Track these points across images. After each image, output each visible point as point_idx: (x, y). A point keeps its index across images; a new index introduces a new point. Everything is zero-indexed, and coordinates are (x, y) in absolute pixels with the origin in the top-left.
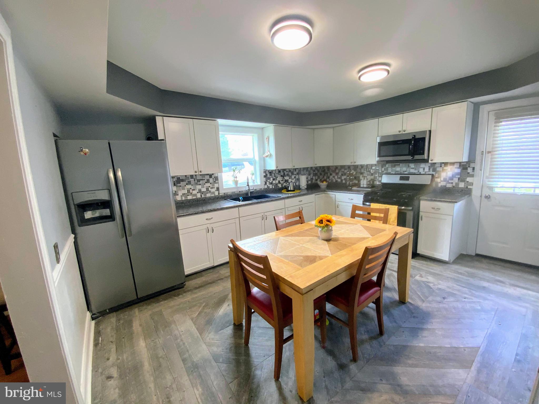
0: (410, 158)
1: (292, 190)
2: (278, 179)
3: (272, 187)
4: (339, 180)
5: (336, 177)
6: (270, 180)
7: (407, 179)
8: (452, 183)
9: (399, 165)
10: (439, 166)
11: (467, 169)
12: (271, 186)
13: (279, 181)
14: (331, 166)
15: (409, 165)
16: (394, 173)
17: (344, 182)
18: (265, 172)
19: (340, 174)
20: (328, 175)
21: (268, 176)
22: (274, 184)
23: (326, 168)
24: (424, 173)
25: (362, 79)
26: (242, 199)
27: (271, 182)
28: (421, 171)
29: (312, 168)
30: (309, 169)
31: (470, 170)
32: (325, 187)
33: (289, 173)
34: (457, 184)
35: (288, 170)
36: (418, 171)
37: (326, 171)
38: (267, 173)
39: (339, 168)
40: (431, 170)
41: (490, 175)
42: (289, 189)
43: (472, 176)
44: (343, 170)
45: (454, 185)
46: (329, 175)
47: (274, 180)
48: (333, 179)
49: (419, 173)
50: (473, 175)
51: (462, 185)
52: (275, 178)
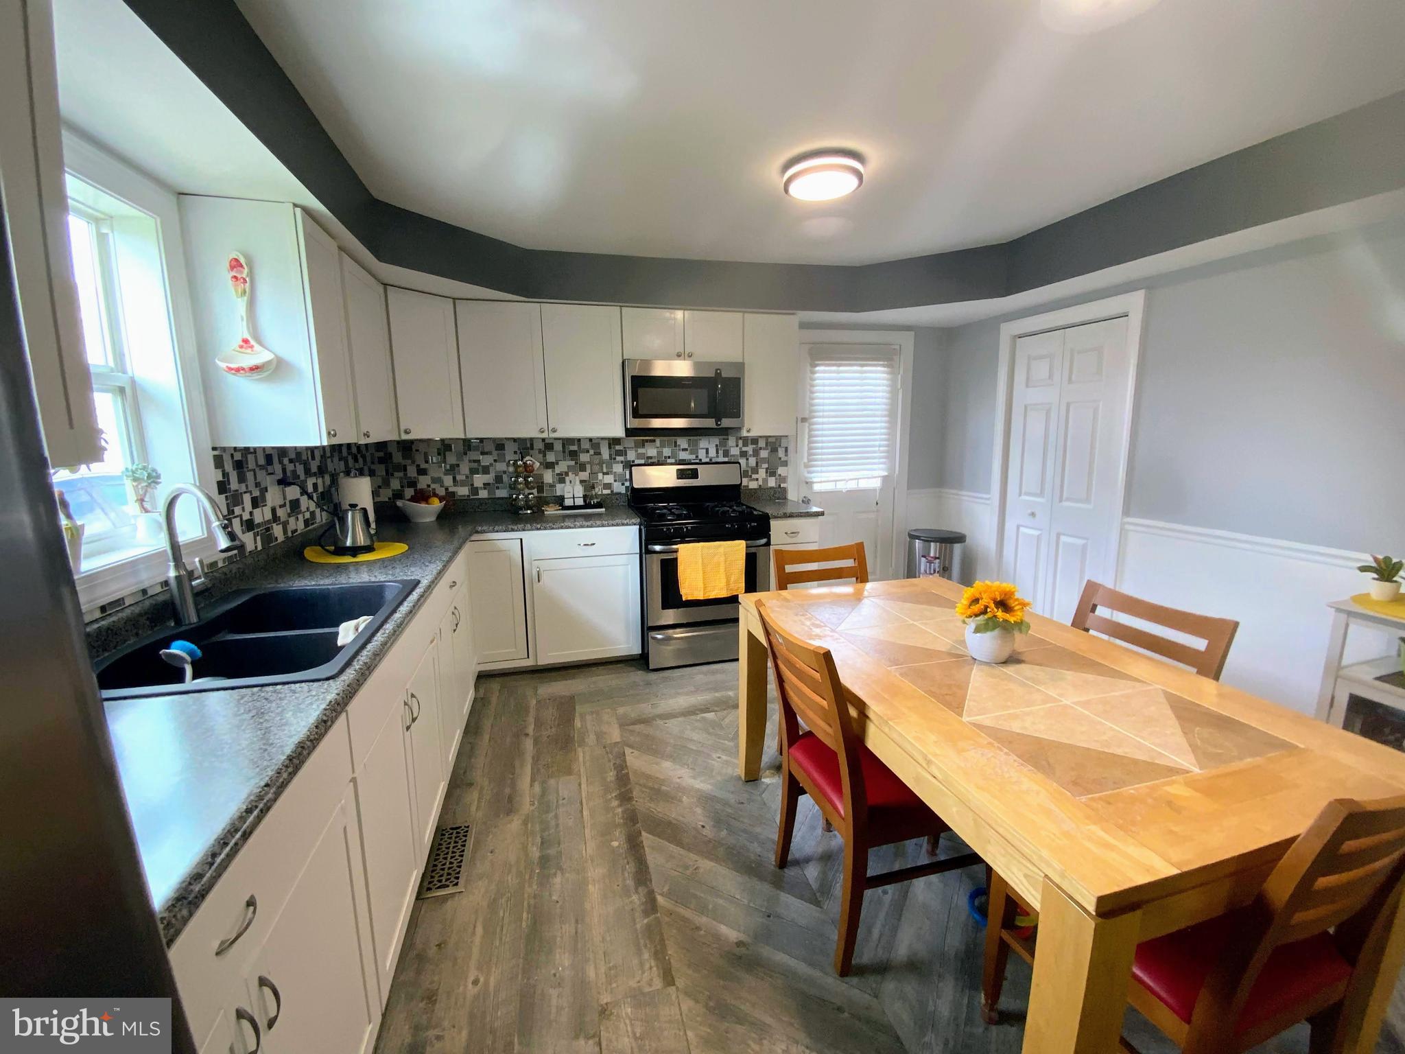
2: (269, 496)
3: (256, 547)
4: (463, 491)
5: (448, 481)
6: (243, 509)
7: (694, 474)
8: (757, 479)
9: (654, 441)
10: (735, 444)
11: (777, 451)
12: (249, 542)
13: (274, 510)
14: (421, 441)
15: (676, 442)
16: (642, 462)
17: (483, 494)
18: (219, 462)
19: (465, 468)
20: (406, 475)
21: (234, 485)
22: (259, 525)
23: (393, 449)
24: (708, 460)
27: (246, 517)
28: (702, 455)
29: (349, 445)
30: (344, 451)
31: (781, 453)
32: (433, 518)
33: (297, 464)
34: (765, 481)
35: (293, 456)
36: (697, 457)
37: (398, 458)
38: (229, 467)
39: (458, 447)
40: (721, 452)
41: (809, 460)
43: (785, 464)
44: (474, 455)
45: (761, 483)
46: (412, 472)
47: (256, 503)
48: (434, 489)
49: (698, 461)
50: (786, 461)
51: (772, 482)
52: (256, 493)
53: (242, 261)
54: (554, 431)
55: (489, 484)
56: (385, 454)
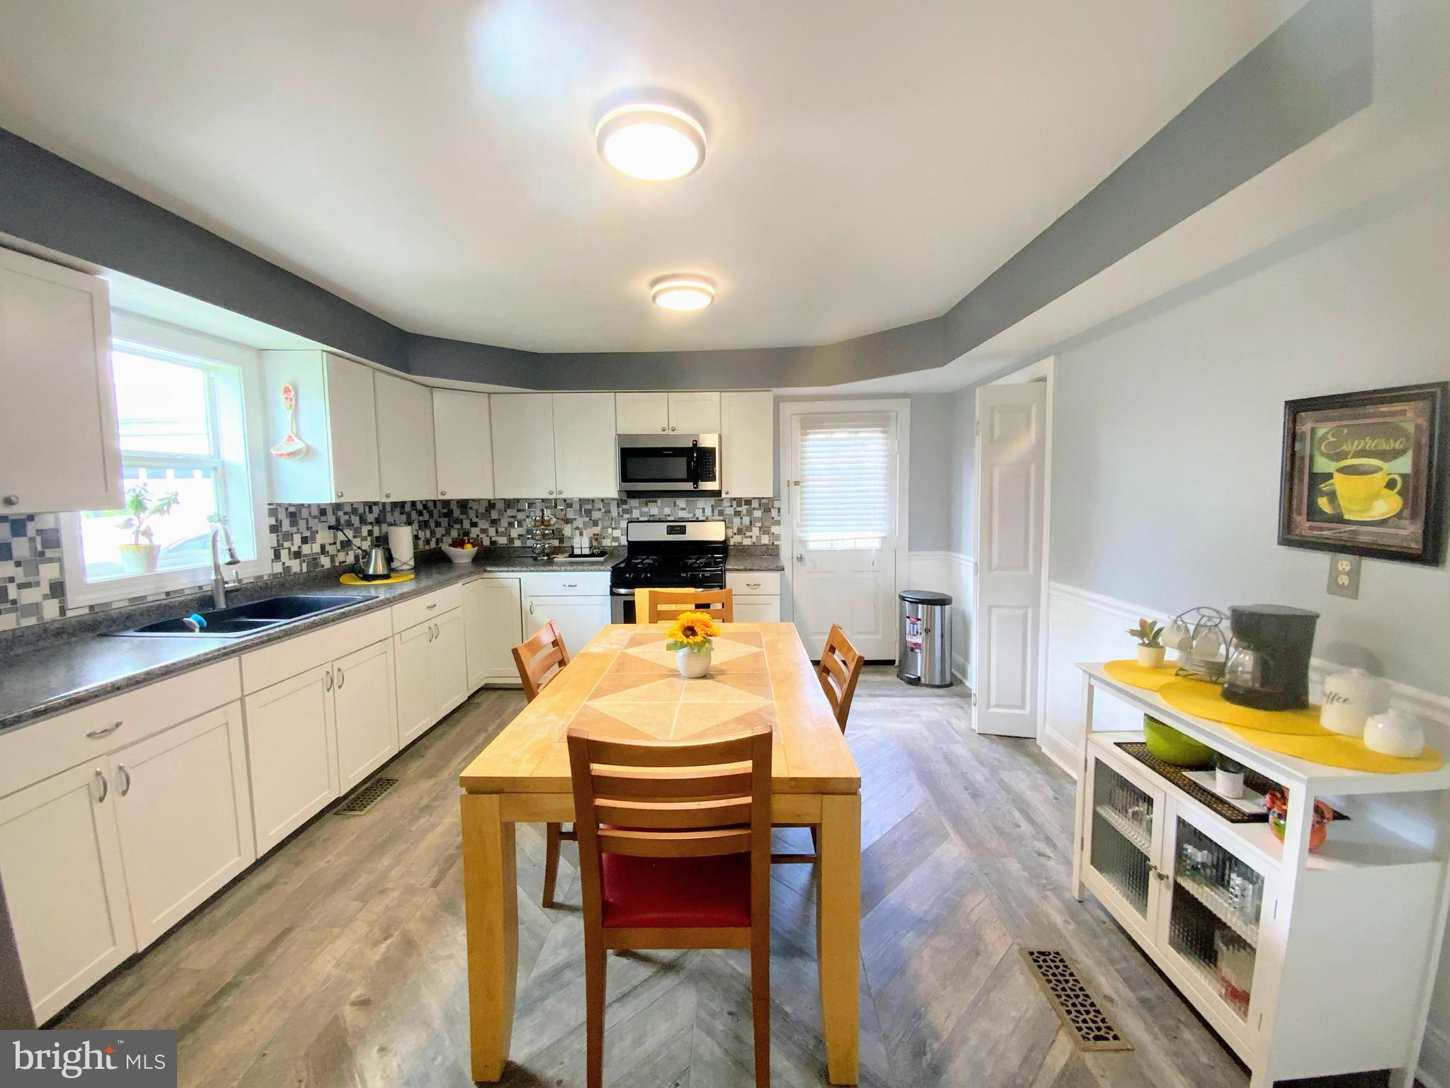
0: (689, 486)
1: (381, 573)
2: (318, 537)
3: (301, 570)
4: (502, 541)
5: (492, 531)
6: (293, 544)
7: (682, 530)
8: (751, 537)
9: (656, 502)
10: (729, 505)
11: (770, 511)
12: (295, 565)
13: (323, 547)
14: (474, 500)
15: (675, 503)
16: (646, 519)
17: (517, 543)
18: (273, 512)
19: (504, 523)
20: (462, 526)
21: (286, 526)
22: (306, 555)
23: (454, 506)
24: (704, 518)
25: (658, 300)
26: (200, 623)
27: (295, 548)
28: (699, 514)
29: (413, 503)
30: (408, 508)
31: (774, 513)
32: (469, 560)
33: (352, 516)
34: (759, 538)
35: (348, 509)
36: (694, 515)
37: (457, 513)
38: (282, 515)
39: (500, 506)
40: (716, 512)
41: (801, 521)
42: (371, 572)
43: (778, 523)
44: (510, 512)
45: (754, 540)
46: (466, 524)
47: (305, 540)
48: (482, 538)
49: (695, 519)
50: (779, 521)
51: (765, 540)
52: (307, 534)
53: (291, 388)
54: (561, 493)
55: (522, 535)
56: (449, 510)
